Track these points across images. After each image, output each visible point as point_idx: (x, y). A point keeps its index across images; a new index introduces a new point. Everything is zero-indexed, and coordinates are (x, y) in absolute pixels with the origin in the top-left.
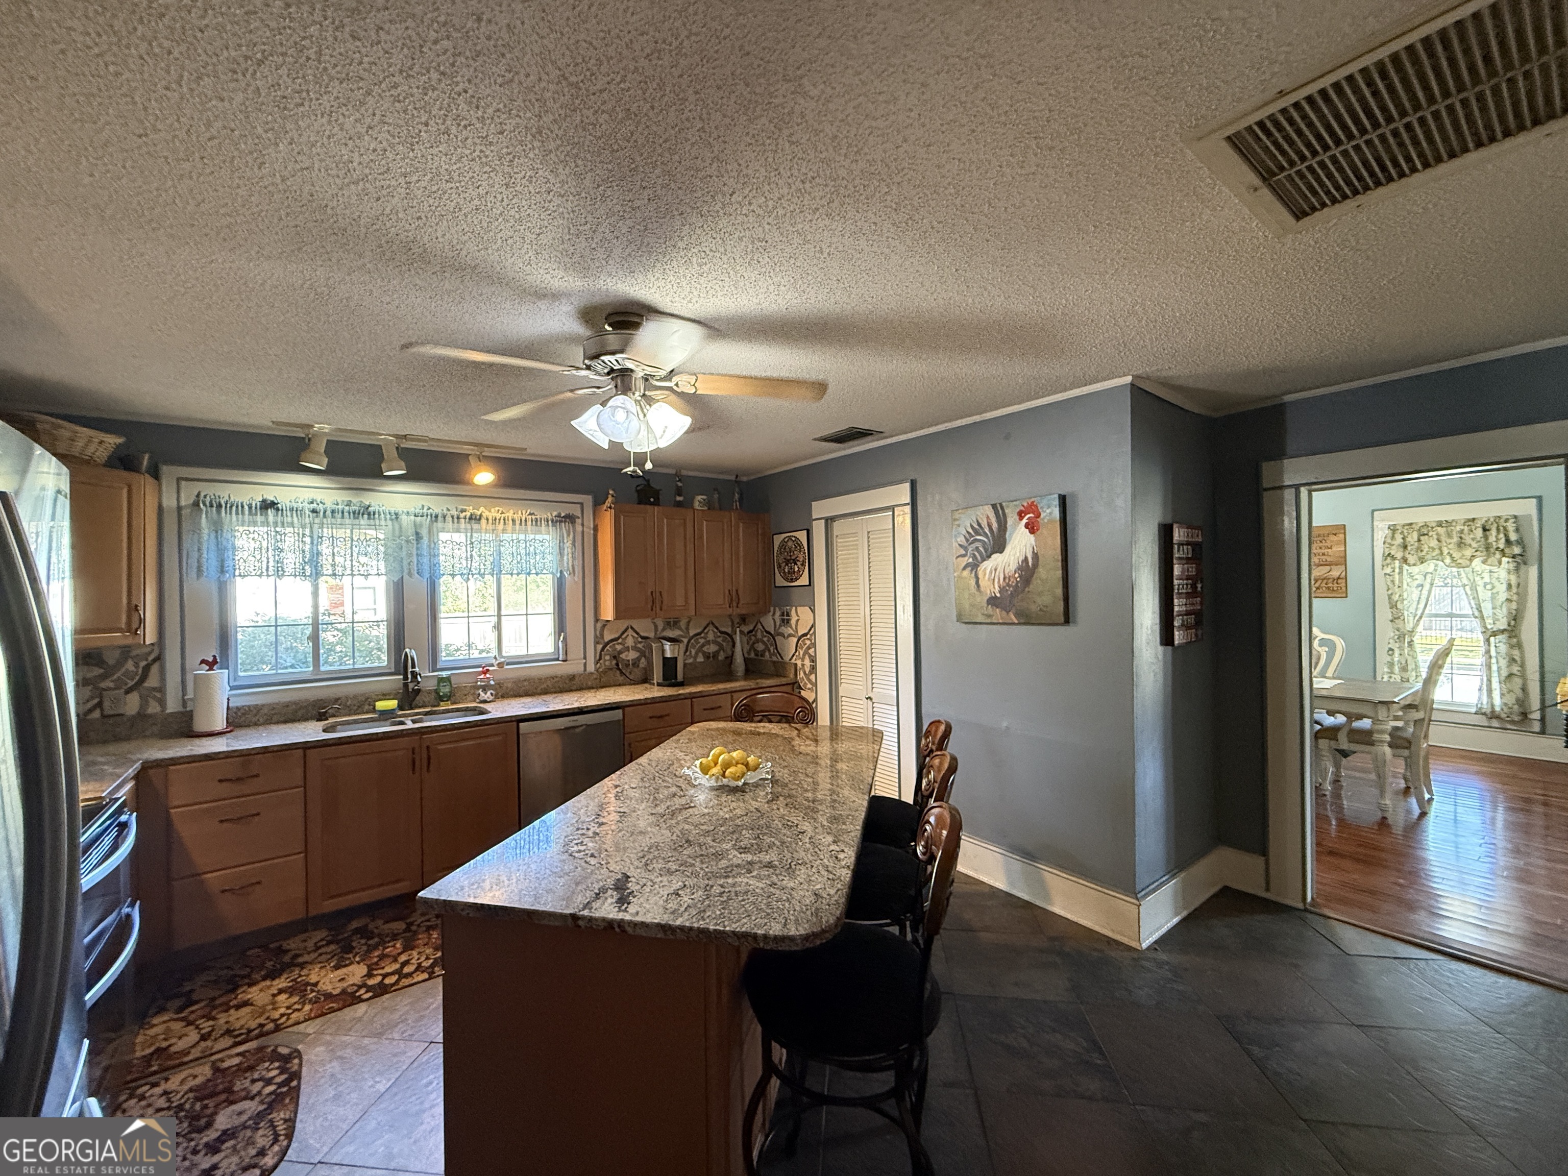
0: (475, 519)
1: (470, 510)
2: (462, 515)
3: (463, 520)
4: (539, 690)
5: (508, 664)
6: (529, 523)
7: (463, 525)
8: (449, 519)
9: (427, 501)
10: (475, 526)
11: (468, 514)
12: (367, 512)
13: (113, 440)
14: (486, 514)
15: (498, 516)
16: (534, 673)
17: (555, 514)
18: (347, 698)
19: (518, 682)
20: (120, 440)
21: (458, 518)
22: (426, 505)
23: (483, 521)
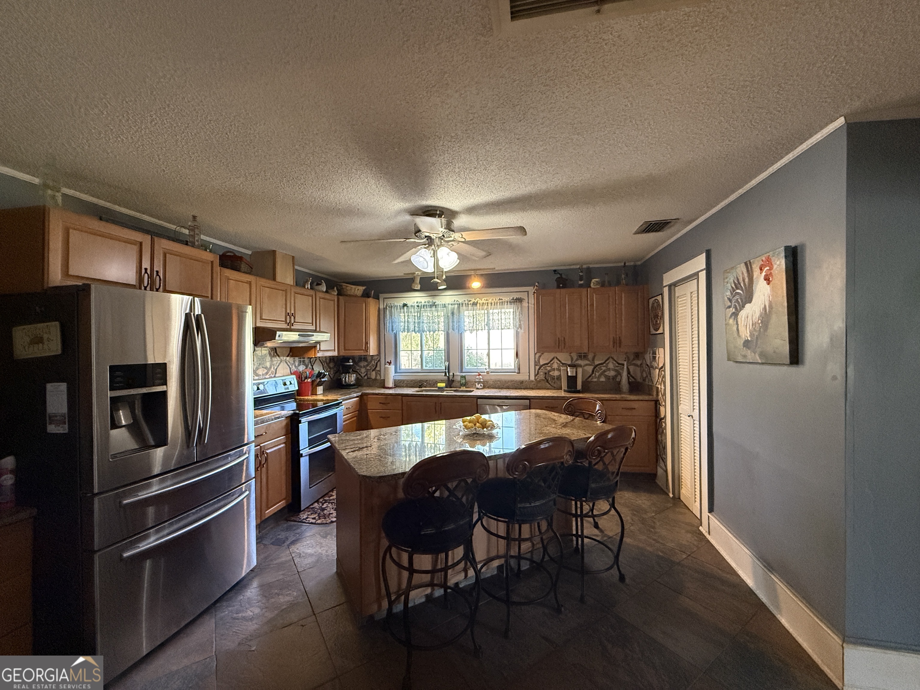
0: (475, 304)
1: (473, 300)
2: (469, 303)
3: (470, 305)
4: (505, 387)
5: (491, 372)
6: (498, 304)
7: (470, 308)
8: (464, 305)
9: (456, 298)
10: (475, 308)
11: (472, 302)
12: (434, 305)
13: (362, 288)
14: (480, 301)
15: (485, 302)
16: (503, 378)
17: (511, 298)
18: (430, 380)
19: (495, 381)
20: (364, 288)
21: (468, 304)
22: (456, 299)
23: (478, 305)
